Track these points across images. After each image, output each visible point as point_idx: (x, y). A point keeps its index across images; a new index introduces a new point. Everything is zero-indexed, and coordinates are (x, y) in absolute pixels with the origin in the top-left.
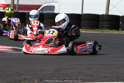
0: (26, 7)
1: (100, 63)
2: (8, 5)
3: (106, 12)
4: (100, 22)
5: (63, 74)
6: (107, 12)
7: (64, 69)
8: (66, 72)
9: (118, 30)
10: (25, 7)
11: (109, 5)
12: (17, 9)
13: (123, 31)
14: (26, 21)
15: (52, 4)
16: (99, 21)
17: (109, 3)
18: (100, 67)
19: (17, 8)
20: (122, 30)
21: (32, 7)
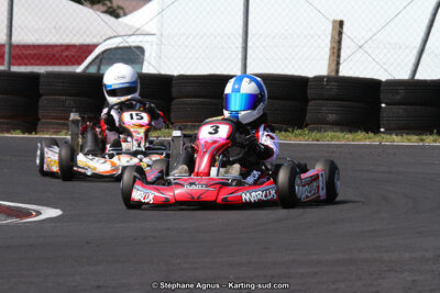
0: (41, 52)
1: (314, 257)
3: (329, 65)
4: (311, 103)
6: (334, 66)
9: (377, 132)
10: (35, 54)
11: (340, 42)
12: (6, 62)
13: (394, 137)
14: (40, 104)
15: (133, 41)
16: (305, 101)
17: (340, 33)
18: (316, 273)
19: (6, 57)
20: (389, 131)
21: (62, 51)
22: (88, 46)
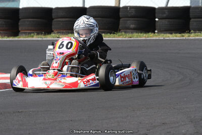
4: (121, 20)
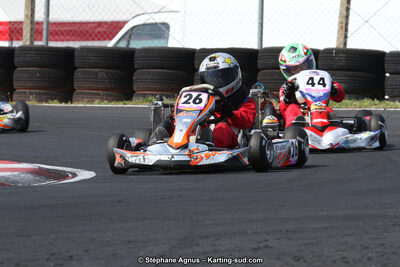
0: (75, 28)
1: (325, 213)
2: (16, 22)
3: (338, 38)
5: (204, 253)
6: (342, 39)
7: (208, 237)
8: (214, 245)
9: (381, 98)
10: (70, 31)
11: (347, 17)
12: (44, 38)
13: (397, 103)
14: (75, 76)
15: (158, 19)
17: (348, 9)
18: (327, 228)
19: (44, 33)
20: (393, 98)
21: (95, 28)
22: (118, 22)
